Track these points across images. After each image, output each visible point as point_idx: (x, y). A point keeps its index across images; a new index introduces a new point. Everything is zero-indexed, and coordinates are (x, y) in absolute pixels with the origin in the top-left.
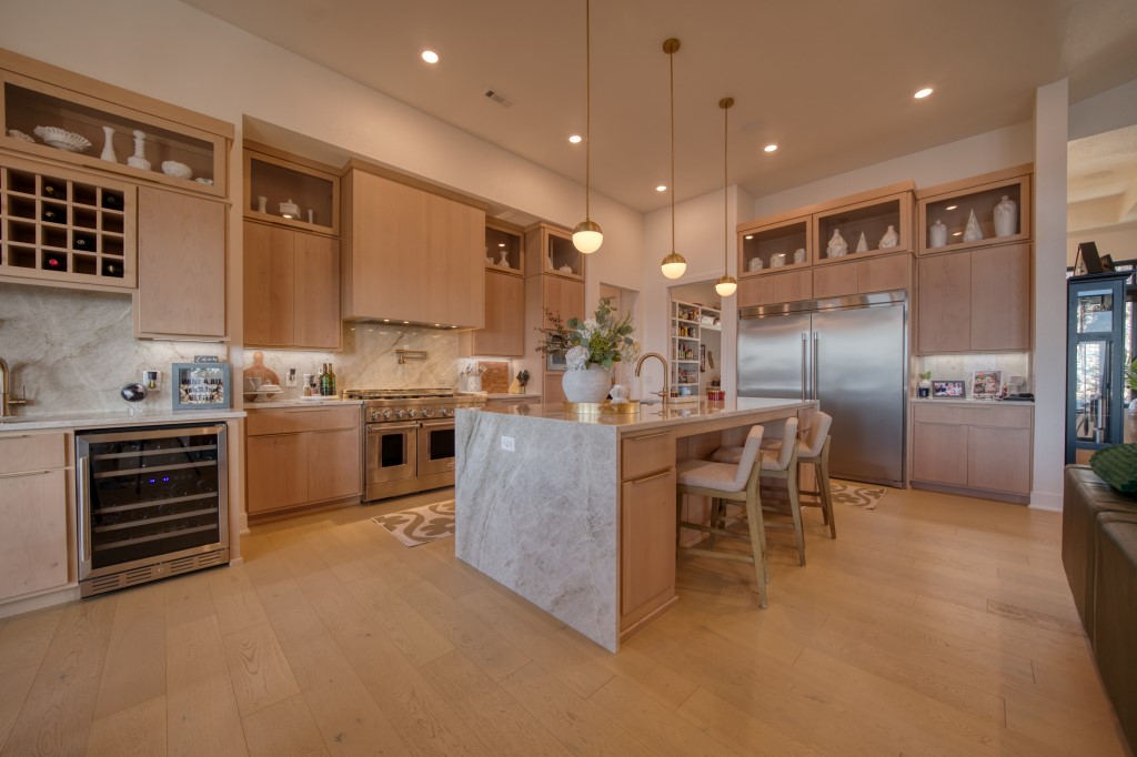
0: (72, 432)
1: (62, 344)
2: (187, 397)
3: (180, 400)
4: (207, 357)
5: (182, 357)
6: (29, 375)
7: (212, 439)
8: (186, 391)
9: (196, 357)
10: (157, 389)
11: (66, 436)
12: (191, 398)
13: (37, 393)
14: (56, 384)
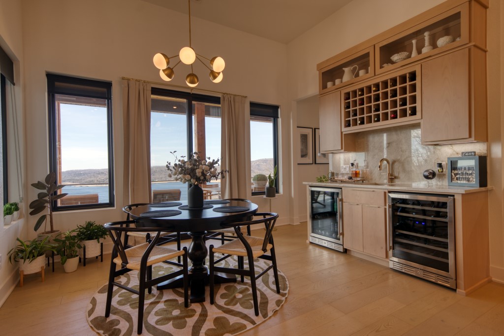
0: (387, 191)
1: (406, 151)
2: (456, 178)
3: (452, 179)
4: (469, 153)
5: (457, 153)
6: (396, 165)
7: (444, 205)
8: (455, 174)
9: (462, 153)
10: (444, 173)
11: (385, 193)
12: (457, 179)
13: (399, 174)
14: (404, 170)
